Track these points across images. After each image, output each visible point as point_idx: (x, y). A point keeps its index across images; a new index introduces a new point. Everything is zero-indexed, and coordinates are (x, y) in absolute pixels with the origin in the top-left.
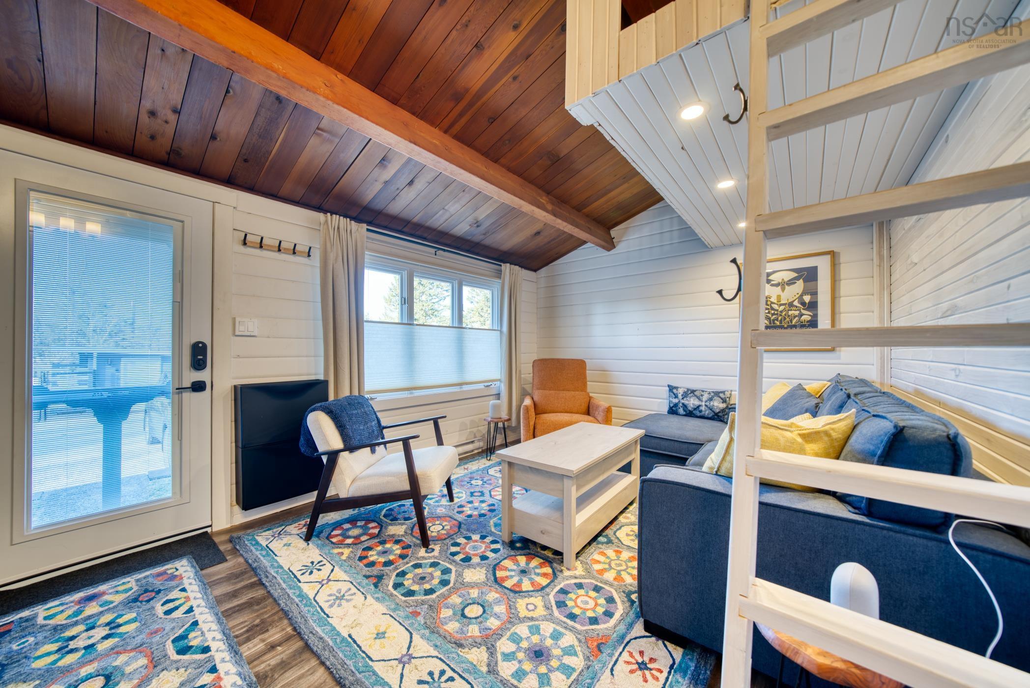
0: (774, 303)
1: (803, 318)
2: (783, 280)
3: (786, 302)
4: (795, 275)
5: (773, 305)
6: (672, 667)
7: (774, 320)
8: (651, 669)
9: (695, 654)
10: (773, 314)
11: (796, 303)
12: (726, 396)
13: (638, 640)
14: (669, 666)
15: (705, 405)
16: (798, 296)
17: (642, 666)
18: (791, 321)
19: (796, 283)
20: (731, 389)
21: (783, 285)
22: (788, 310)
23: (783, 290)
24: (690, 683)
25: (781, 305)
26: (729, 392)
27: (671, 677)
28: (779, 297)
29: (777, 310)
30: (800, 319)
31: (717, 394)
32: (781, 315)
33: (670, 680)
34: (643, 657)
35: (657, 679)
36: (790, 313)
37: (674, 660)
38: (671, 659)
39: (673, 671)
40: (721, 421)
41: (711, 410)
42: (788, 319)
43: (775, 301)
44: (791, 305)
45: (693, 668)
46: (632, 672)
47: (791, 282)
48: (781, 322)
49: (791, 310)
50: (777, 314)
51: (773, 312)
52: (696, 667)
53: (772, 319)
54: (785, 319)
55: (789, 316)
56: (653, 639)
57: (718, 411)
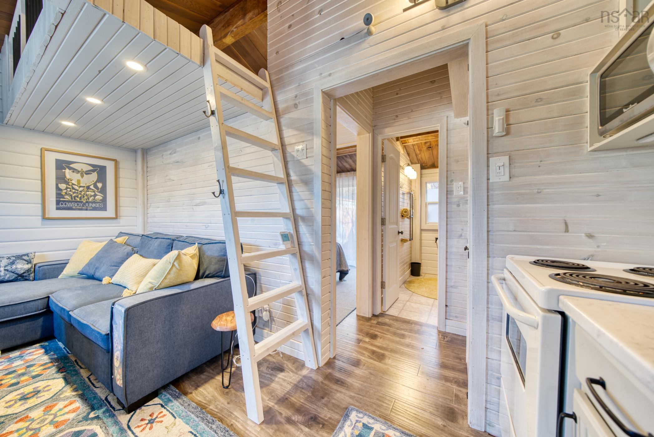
0: (75, 185)
1: (97, 197)
2: (82, 169)
3: (85, 185)
4: (92, 168)
5: (73, 186)
6: (162, 406)
7: (75, 197)
8: (157, 417)
9: (163, 393)
10: (74, 193)
11: (92, 187)
12: (31, 258)
13: (131, 420)
14: (161, 407)
15: (5, 270)
16: (93, 183)
17: (152, 421)
18: (88, 198)
19: (92, 173)
20: (34, 251)
21: (82, 173)
22: (86, 191)
23: (82, 176)
24: (177, 400)
25: (80, 187)
26: (33, 254)
27: (168, 408)
28: (79, 181)
29: (78, 190)
30: (94, 198)
31: (20, 257)
32: (80, 194)
33: (169, 409)
34: (146, 420)
35: (165, 415)
36: (88, 193)
37: (159, 404)
38: (158, 405)
39: (165, 406)
40: (26, 280)
41: (13, 273)
42: (86, 197)
43: (76, 184)
44: (88, 188)
45: (170, 397)
46: (150, 428)
47: (88, 173)
48: (80, 198)
49: (88, 191)
50: (77, 193)
51: (74, 191)
52: (171, 395)
53: (73, 196)
54: (84, 197)
55: (87, 195)
56: (138, 411)
57: (22, 272)
